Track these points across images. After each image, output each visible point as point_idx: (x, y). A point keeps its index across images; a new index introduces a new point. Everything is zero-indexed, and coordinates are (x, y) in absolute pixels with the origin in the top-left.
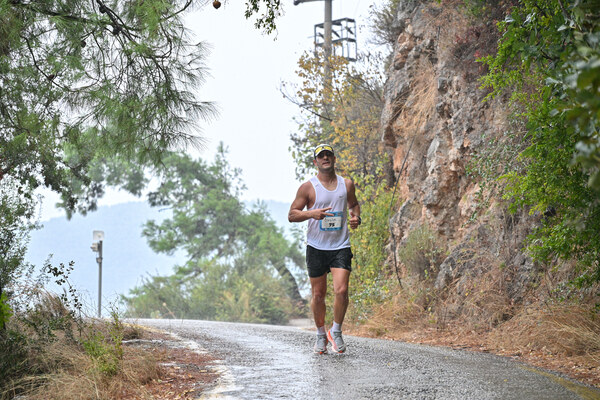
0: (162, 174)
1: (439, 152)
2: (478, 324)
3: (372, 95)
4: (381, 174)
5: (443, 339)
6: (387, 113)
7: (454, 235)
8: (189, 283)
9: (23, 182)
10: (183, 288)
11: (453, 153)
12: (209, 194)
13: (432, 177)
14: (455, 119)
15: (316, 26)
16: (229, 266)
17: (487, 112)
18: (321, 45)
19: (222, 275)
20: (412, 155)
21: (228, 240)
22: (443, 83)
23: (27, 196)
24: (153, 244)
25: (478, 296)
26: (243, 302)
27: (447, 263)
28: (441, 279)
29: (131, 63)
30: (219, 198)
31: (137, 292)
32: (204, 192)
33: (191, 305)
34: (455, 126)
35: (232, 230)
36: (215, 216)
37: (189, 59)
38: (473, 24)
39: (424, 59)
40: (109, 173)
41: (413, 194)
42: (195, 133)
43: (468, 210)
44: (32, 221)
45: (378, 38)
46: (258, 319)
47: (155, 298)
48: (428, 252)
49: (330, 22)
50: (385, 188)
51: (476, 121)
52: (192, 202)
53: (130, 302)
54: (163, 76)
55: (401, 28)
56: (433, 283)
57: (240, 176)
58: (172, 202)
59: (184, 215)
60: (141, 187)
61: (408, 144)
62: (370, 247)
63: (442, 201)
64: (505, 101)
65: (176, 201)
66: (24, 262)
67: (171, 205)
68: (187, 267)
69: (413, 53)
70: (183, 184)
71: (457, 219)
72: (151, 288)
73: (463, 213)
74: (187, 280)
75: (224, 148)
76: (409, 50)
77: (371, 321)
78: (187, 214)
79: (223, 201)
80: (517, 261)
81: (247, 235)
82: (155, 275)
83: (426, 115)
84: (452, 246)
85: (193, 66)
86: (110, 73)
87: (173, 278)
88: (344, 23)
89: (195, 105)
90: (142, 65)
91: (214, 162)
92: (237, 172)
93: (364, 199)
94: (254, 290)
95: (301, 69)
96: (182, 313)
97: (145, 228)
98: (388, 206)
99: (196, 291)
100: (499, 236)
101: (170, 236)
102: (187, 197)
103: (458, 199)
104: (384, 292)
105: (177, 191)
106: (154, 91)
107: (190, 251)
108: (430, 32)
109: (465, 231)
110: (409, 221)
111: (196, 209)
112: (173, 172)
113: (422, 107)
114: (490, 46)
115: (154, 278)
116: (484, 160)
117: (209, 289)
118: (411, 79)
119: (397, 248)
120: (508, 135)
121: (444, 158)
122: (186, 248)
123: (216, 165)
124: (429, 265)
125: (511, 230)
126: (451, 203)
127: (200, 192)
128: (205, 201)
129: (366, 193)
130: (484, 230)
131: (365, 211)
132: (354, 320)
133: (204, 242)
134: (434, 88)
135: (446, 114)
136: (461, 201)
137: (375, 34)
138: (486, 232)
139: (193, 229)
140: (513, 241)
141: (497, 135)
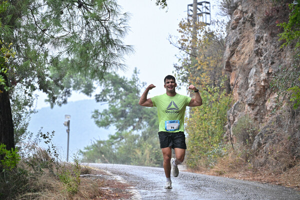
0: (103, 85)
1: (255, 75)
2: (275, 170)
3: (219, 43)
4: (223, 86)
5: (256, 178)
6: (227, 53)
7: (263, 121)
8: (116, 144)
9: (27, 87)
10: (113, 147)
11: (263, 76)
12: (128, 96)
13: (251, 89)
14: (265, 57)
15: (189, 5)
16: (139, 135)
17: (282, 53)
18: (191, 16)
19: (135, 140)
20: (241, 76)
21: (138, 121)
22: (258, 37)
23: (30, 95)
24: (97, 122)
25: (275, 155)
26: (146, 155)
27: (258, 136)
28: (255, 145)
29: (88, 23)
30: (134, 99)
31: (88, 148)
32: (126, 95)
33: (118, 156)
34: (264, 61)
35: (140, 116)
36: (131, 108)
37: (119, 22)
38: (275, 5)
39: (248, 24)
40: (74, 84)
41: (241, 98)
42: (122, 62)
43: (271, 107)
44: (32, 109)
45: (223, 12)
46: (154, 165)
47: (98, 152)
48: (248, 129)
49: (196, 3)
50: (225, 94)
51: (276, 58)
52: (119, 100)
53: (84, 154)
54: (105, 31)
55: (236, 7)
56: (251, 147)
57: (145, 86)
58: (108, 100)
59: (115, 107)
60: (92, 91)
61: (238, 70)
62: (216, 126)
63: (256, 102)
64: (292, 48)
65: (111, 99)
66: (27, 131)
67: (108, 102)
68: (116, 135)
69: (241, 21)
70: (114, 90)
71: (264, 112)
72: (96, 147)
73: (268, 108)
74: (116, 142)
75: (137, 71)
76: (240, 19)
77: (216, 167)
78: (116, 107)
79: (136, 100)
80: (297, 136)
81: (149, 118)
82: (99, 140)
83: (248, 55)
84: (262, 127)
85: (122, 25)
86: (76, 29)
87: (108, 141)
88: (204, 4)
89: (123, 47)
90: (94, 25)
91: (131, 78)
92: (144, 84)
93: (214, 100)
94: (152, 149)
95: (180, 28)
96: (113, 161)
97: (93, 114)
98: (227, 104)
99: (120, 149)
100: (287, 122)
101: (107, 119)
102: (117, 98)
103: (265, 101)
104: (224, 151)
105: (111, 94)
106: (100, 39)
107: (117, 127)
108: (251, 9)
109: (268, 118)
110: (238, 113)
111: (121, 104)
112: (109, 84)
113: (246, 50)
114: (285, 18)
115: (97, 141)
116: (280, 80)
117: (127, 148)
118: (241, 35)
119: (231, 127)
120: (293, 66)
121: (258, 78)
122: (115, 125)
123: (132, 80)
124: (249, 137)
125: (294, 118)
126: (262, 103)
127: (124, 95)
128: (126, 100)
129: (214, 96)
130: (279, 118)
131: (214, 107)
132: (207, 166)
133: (125, 122)
134: (253, 40)
135: (259, 54)
136: (267, 102)
137: (221, 10)
138: (281, 119)
139: (119, 115)
140: (295, 125)
141: (287, 66)
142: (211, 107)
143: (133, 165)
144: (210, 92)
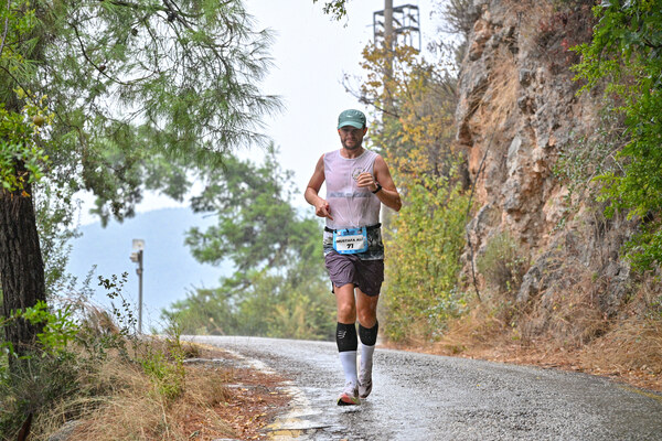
0: (206, 176)
1: (521, 151)
2: (567, 341)
3: (445, 88)
4: (455, 176)
5: (528, 358)
6: (462, 108)
7: (538, 243)
8: (236, 296)
9: (61, 185)
10: (231, 301)
11: (537, 152)
12: (259, 199)
13: (513, 179)
14: (540, 114)
15: (375, 13)
16: (281, 278)
17: (575, 107)
18: (381, 34)
19: (274, 287)
20: (491, 154)
21: (280, 250)
22: (526, 75)
23: (67, 201)
24: (197, 253)
25: (567, 310)
26: (296, 317)
27: (530, 273)
28: (524, 291)
29: (187, 53)
30: (270, 203)
31: (179, 306)
32: (253, 197)
33: (240, 321)
34: (539, 123)
35: (283, 238)
36: (265, 222)
37: (251, 49)
38: (559, 9)
39: (504, 49)
40: (148, 176)
41: (492, 198)
42: (260, 131)
43: (554, 215)
44: (71, 228)
45: (450, 26)
46: (314, 336)
47: (200, 313)
48: (509, 261)
49: (390, 9)
50: (460, 192)
51: (563, 117)
52: (240, 208)
53: (172, 317)
54: (223, 69)
55: (478, 15)
56: (515, 296)
57: (292, 179)
58: (218, 207)
59: (231, 221)
60: (183, 191)
61: (486, 142)
62: (444, 257)
63: (525, 205)
64: (595, 95)
65: (222, 206)
66: (65, 273)
67: (217, 211)
68: (235, 279)
69: (490, 42)
70: (229, 188)
71: (540, 225)
72: (196, 302)
73: (549, 218)
74: (235, 292)
75: (275, 147)
76: (487, 38)
77: (447, 338)
78: (234, 221)
79: (273, 207)
80: (610, 271)
81: (301, 243)
82: (201, 287)
83: (506, 110)
84: (536, 255)
85: (256, 56)
87: (220, 291)
88: (406, 10)
89: (260, 100)
90: (200, 55)
91: (263, 163)
92: (289, 174)
93: (437, 203)
94: (310, 304)
95: (365, 60)
96: (231, 329)
97: (188, 236)
98: (463, 211)
99: (245, 305)
100: (588, 244)
101: (216, 245)
102: (234, 203)
103: (542, 203)
104: (461, 307)
105: (224, 195)
106: (214, 84)
107: (237, 261)
108: (510, 19)
109: (550, 239)
110: (488, 228)
111: (245, 215)
112: (218, 175)
113: (501, 101)
114: (580, 32)
115: (199, 291)
116: (574, 159)
117: (260, 303)
118: (490, 71)
119: (474, 258)
120: (599, 132)
121: (526, 158)
122: (233, 258)
123: (265, 167)
124: (511, 276)
125: (603, 237)
126: (535, 207)
127: (249, 197)
128: (253, 207)
129: (438, 196)
130: (572, 237)
131: (437, 216)
132: (427, 336)
133: (253, 251)
134: (515, 80)
135: (528, 110)
136: (546, 205)
137: (446, 22)
138: (575, 239)
139: (240, 237)
140: (605, 249)
141: (587, 132)
142: (432, 218)
143: (273, 337)
144: (428, 188)
